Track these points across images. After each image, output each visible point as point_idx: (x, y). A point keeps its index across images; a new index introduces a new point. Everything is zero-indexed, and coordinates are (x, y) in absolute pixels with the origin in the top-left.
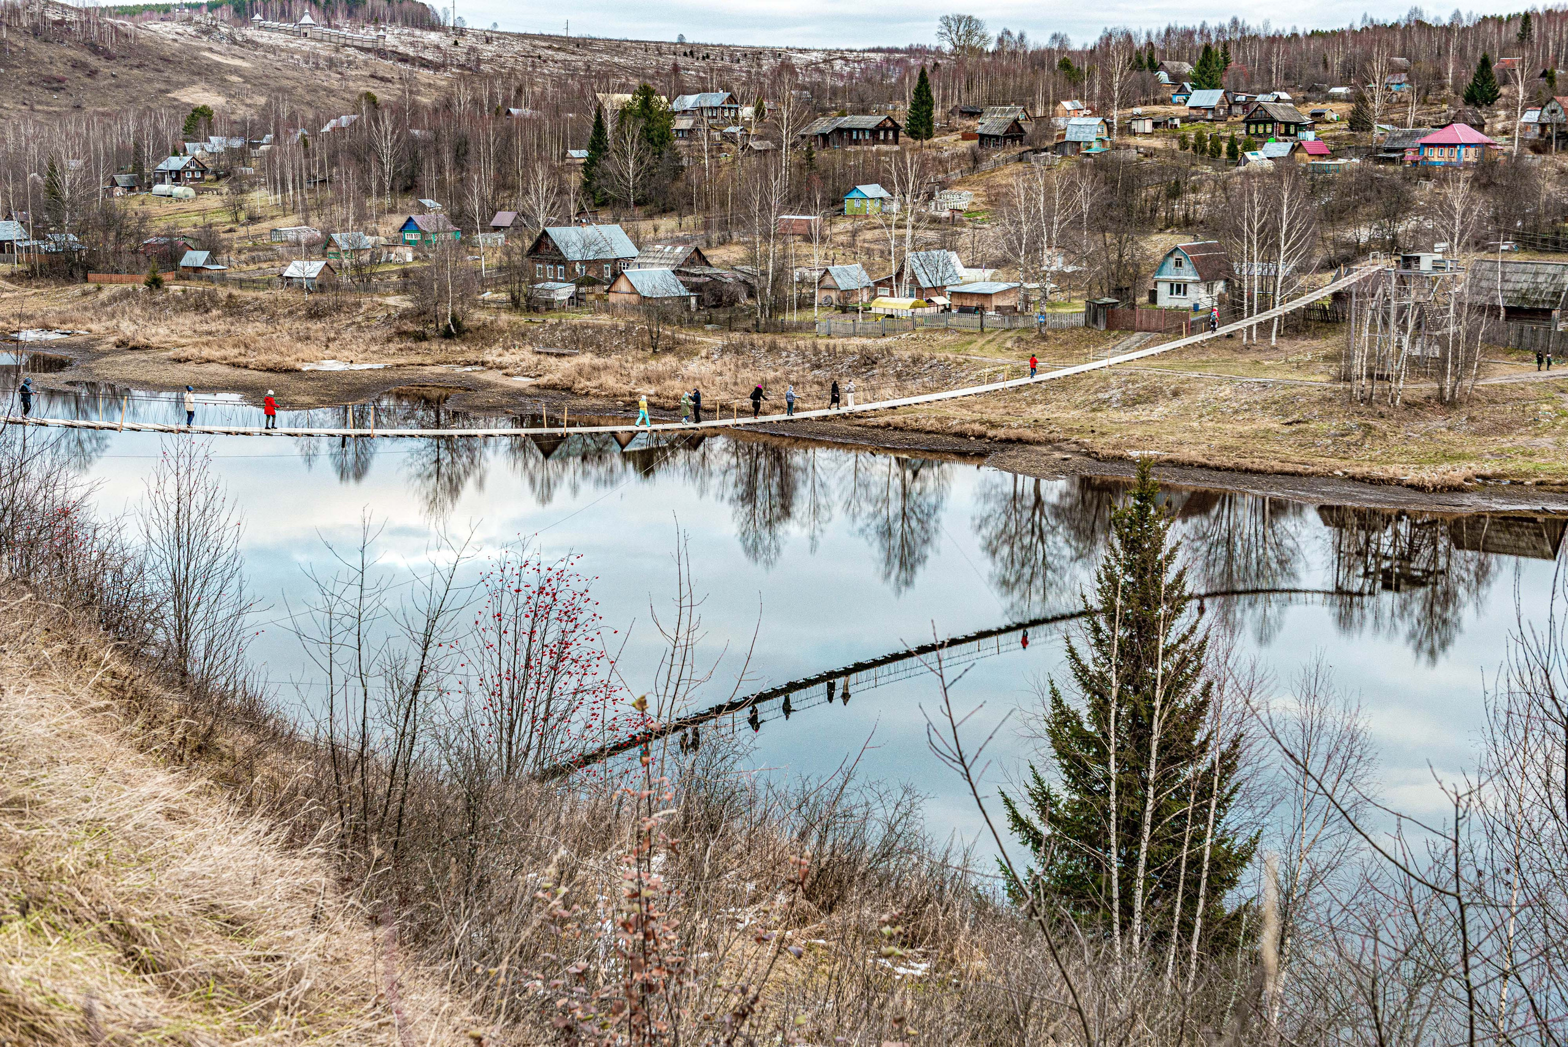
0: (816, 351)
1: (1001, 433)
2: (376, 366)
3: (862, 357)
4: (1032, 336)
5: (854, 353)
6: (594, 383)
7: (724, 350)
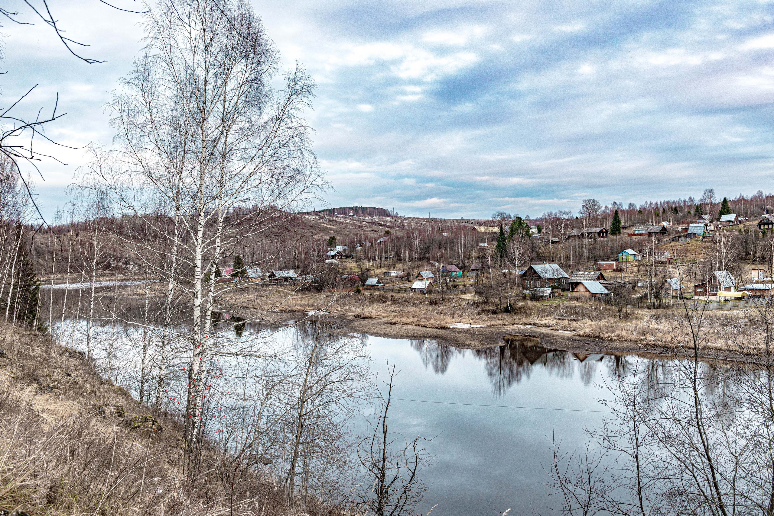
2: (483, 326)
3: (750, 320)
6: (614, 334)
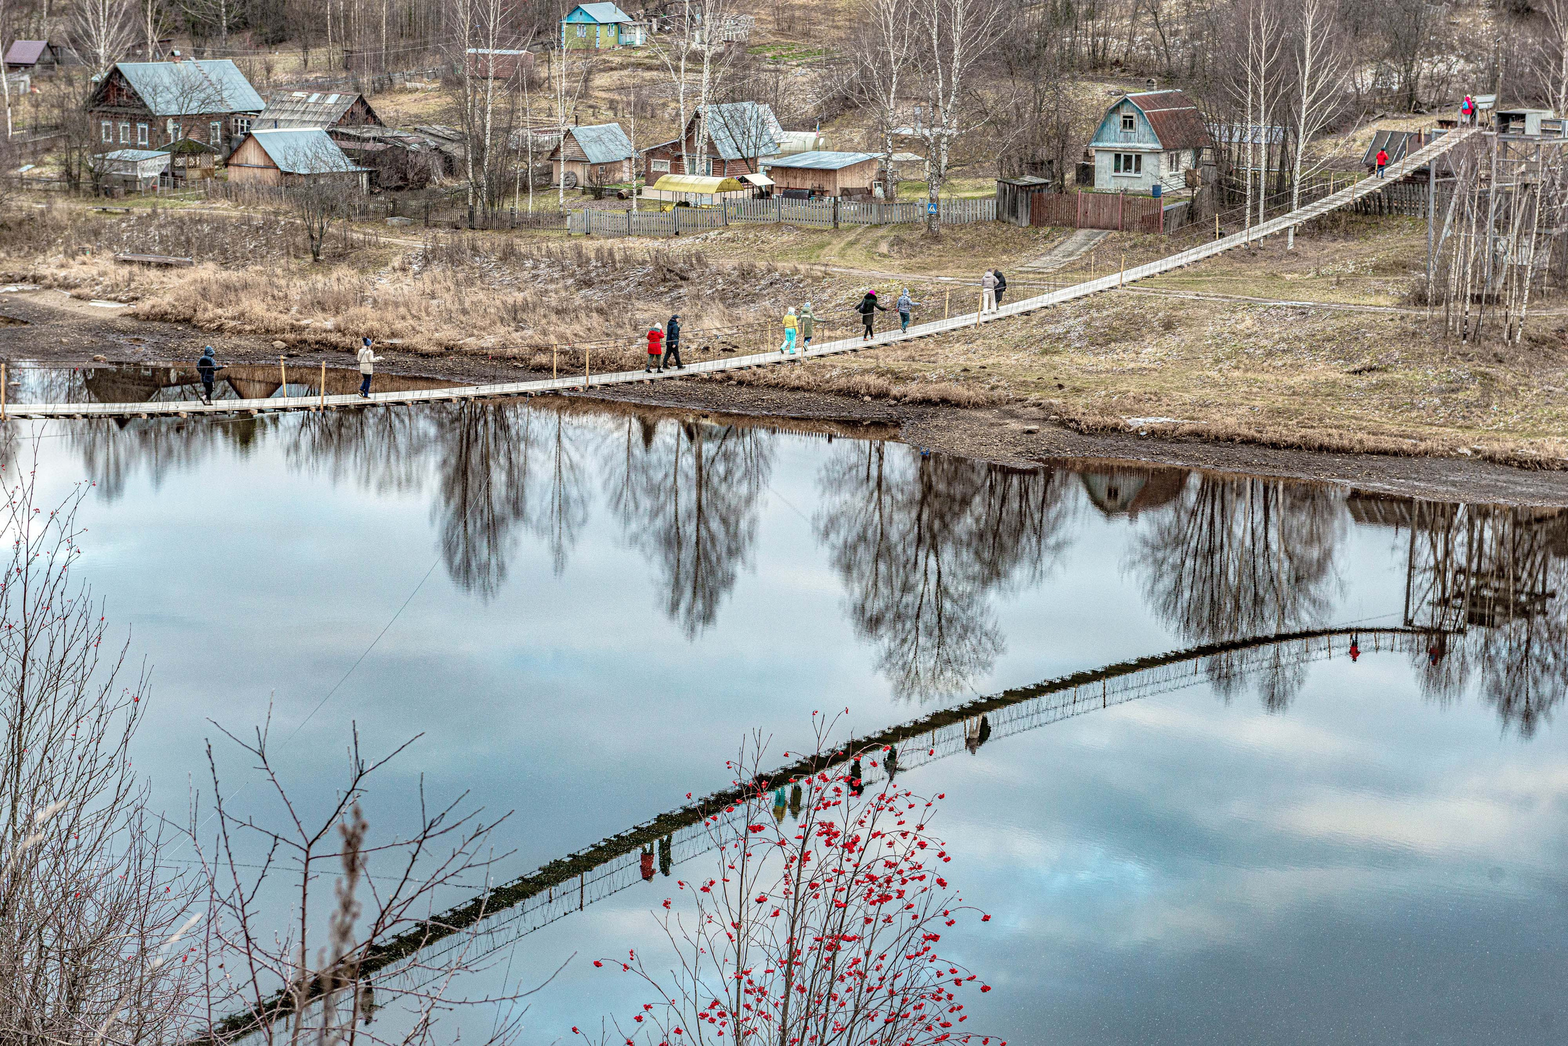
0: (582, 259)
1: (914, 390)
3: (659, 268)
4: (917, 234)
5: (644, 262)
6: (230, 311)
7: (427, 259)
